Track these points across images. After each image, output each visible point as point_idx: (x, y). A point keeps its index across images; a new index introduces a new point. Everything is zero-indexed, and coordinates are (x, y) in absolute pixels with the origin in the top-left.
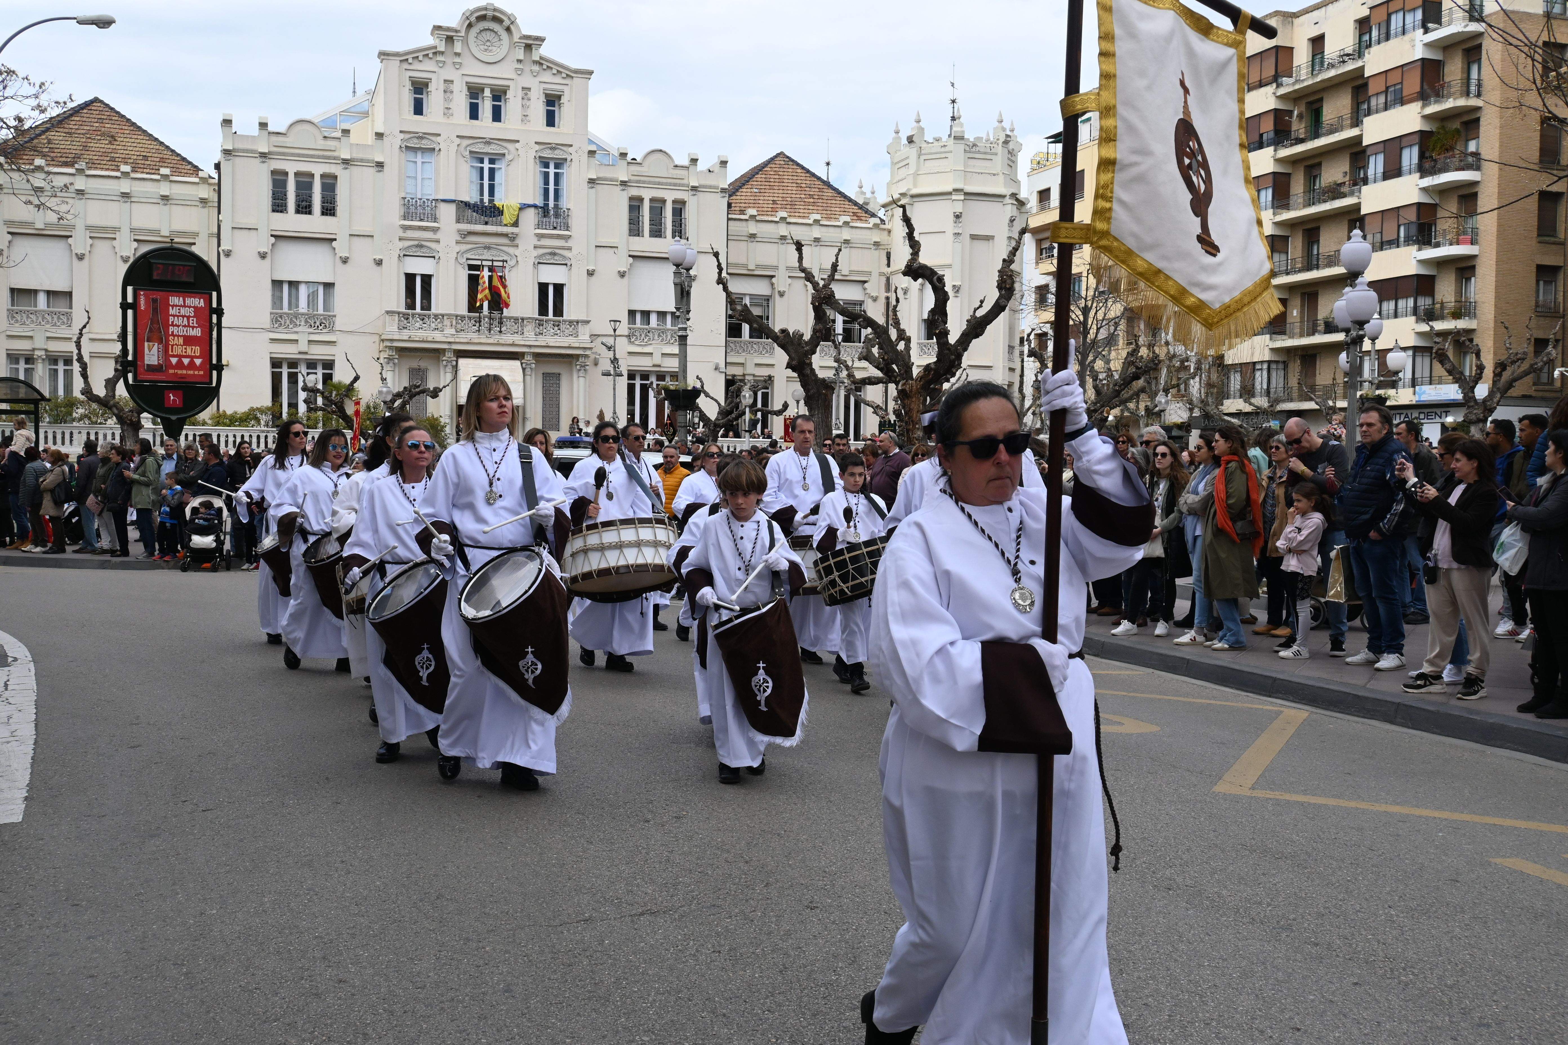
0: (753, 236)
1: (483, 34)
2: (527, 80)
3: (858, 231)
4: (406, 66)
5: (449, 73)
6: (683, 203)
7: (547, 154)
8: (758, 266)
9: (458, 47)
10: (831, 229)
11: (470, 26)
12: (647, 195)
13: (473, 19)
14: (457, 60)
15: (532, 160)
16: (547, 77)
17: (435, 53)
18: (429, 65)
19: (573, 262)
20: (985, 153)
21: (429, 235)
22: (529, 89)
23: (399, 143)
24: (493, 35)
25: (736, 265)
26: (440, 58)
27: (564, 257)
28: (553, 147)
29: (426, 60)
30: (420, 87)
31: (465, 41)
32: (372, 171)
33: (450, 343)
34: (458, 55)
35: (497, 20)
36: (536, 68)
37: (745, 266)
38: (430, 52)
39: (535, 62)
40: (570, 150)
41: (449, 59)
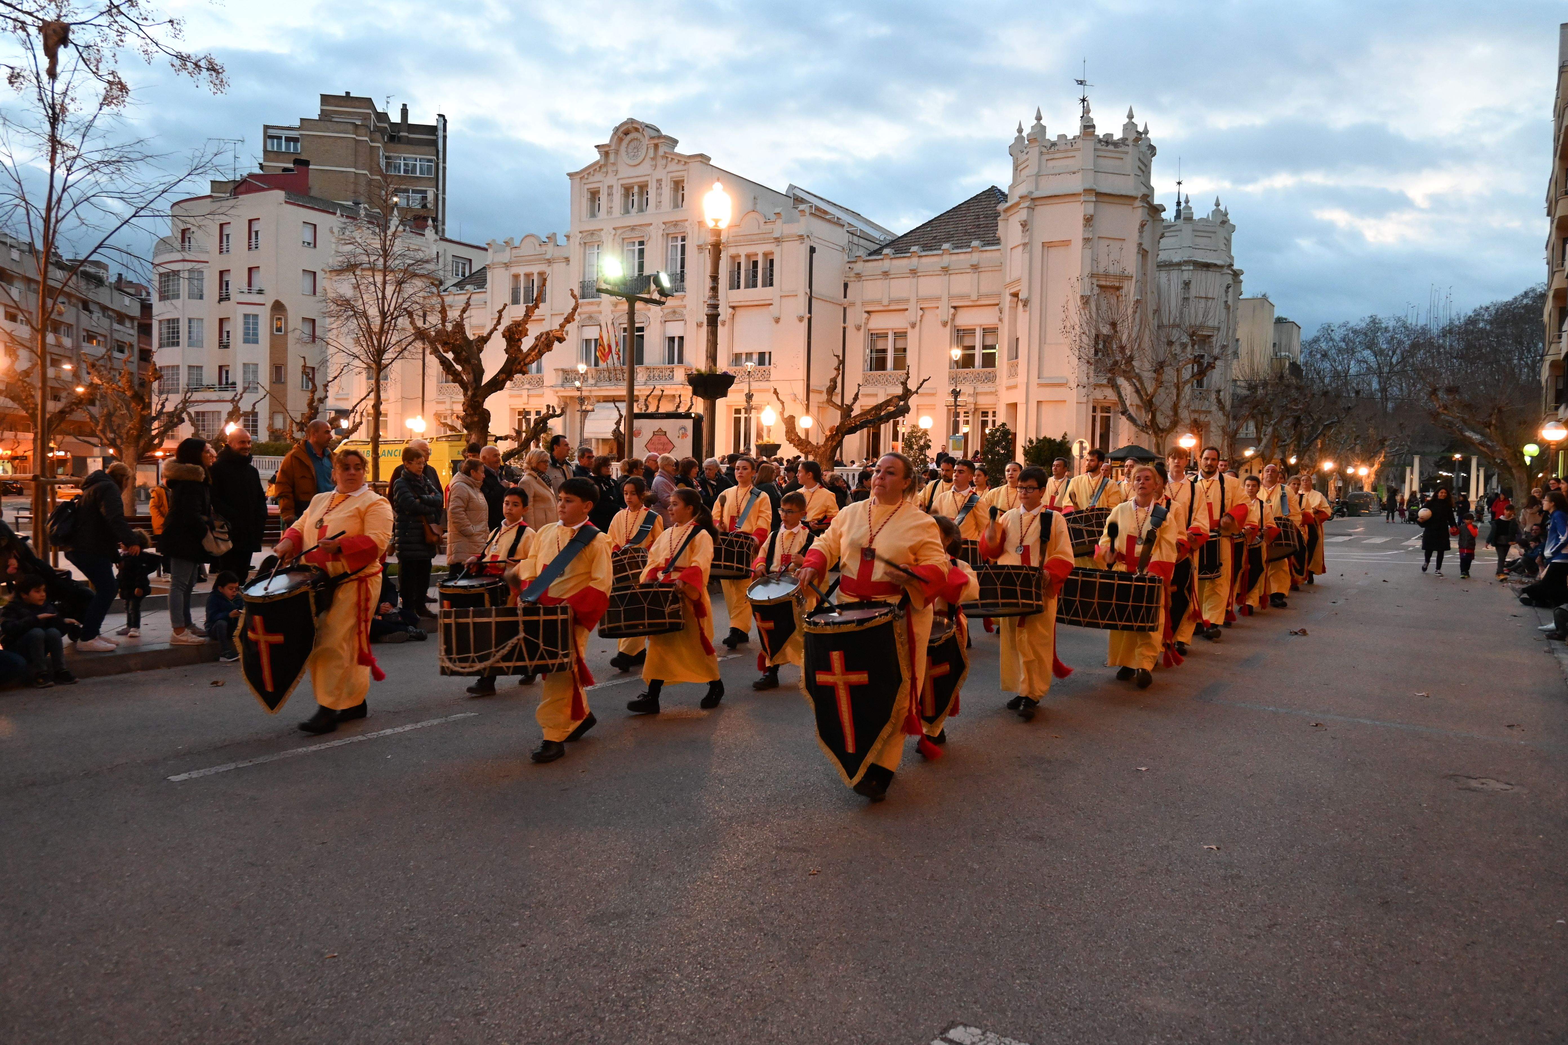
0: (886, 274)
1: (632, 144)
2: (660, 173)
3: (988, 254)
4: (584, 181)
5: (611, 180)
6: (772, 253)
7: (672, 230)
8: (891, 301)
9: (612, 157)
10: (962, 257)
11: (621, 140)
12: (743, 251)
13: (620, 133)
14: (615, 169)
15: (660, 238)
16: (673, 167)
17: (600, 167)
18: (598, 177)
19: (687, 317)
20: (1066, 151)
21: (594, 308)
22: (661, 180)
23: (578, 240)
24: (635, 142)
25: (872, 302)
26: (604, 170)
27: (682, 315)
28: (676, 224)
29: (597, 174)
30: (594, 195)
31: (617, 152)
32: (565, 264)
33: (590, 391)
34: (614, 164)
35: (637, 130)
36: (664, 161)
37: (879, 302)
38: (597, 167)
39: (663, 157)
40: (687, 224)
41: (610, 169)
